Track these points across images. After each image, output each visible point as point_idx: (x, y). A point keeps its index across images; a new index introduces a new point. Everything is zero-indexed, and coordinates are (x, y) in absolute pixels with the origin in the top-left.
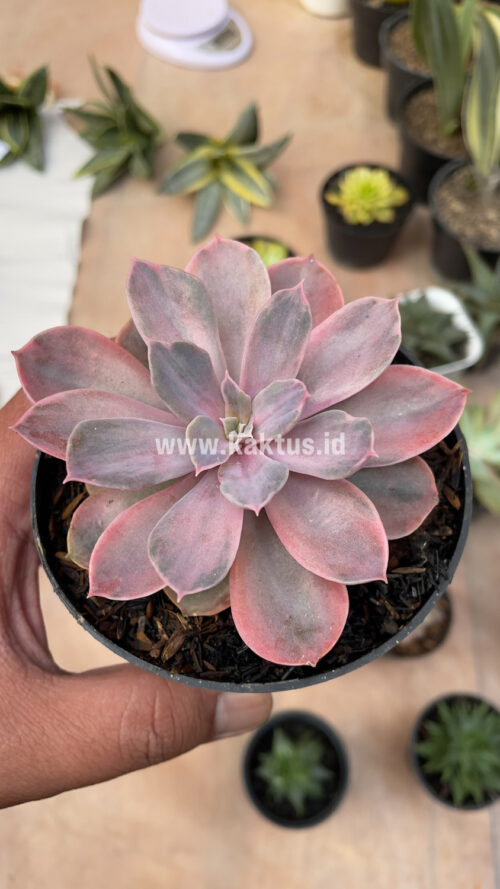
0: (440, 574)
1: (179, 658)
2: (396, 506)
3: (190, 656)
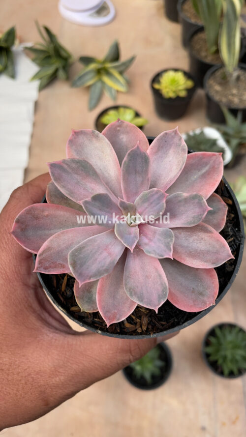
0: (240, 237)
1: (150, 327)
2: (211, 218)
3: (153, 323)
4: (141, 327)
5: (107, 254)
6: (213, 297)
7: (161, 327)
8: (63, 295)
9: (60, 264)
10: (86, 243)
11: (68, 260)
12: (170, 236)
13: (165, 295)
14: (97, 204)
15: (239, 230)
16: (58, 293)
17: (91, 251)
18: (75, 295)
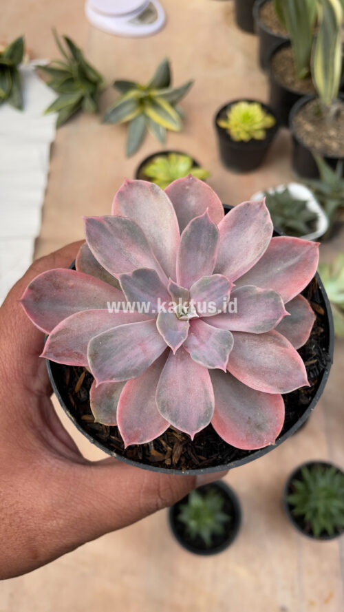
0: (326, 360)
1: (183, 460)
2: (291, 328)
3: (189, 456)
4: (171, 457)
5: (141, 351)
6: (274, 434)
7: (197, 463)
8: (75, 396)
9: (76, 353)
10: (115, 331)
11: (88, 349)
12: (229, 342)
13: (208, 418)
14: (140, 281)
15: (327, 351)
16: (69, 394)
17: (121, 343)
18: (90, 398)
